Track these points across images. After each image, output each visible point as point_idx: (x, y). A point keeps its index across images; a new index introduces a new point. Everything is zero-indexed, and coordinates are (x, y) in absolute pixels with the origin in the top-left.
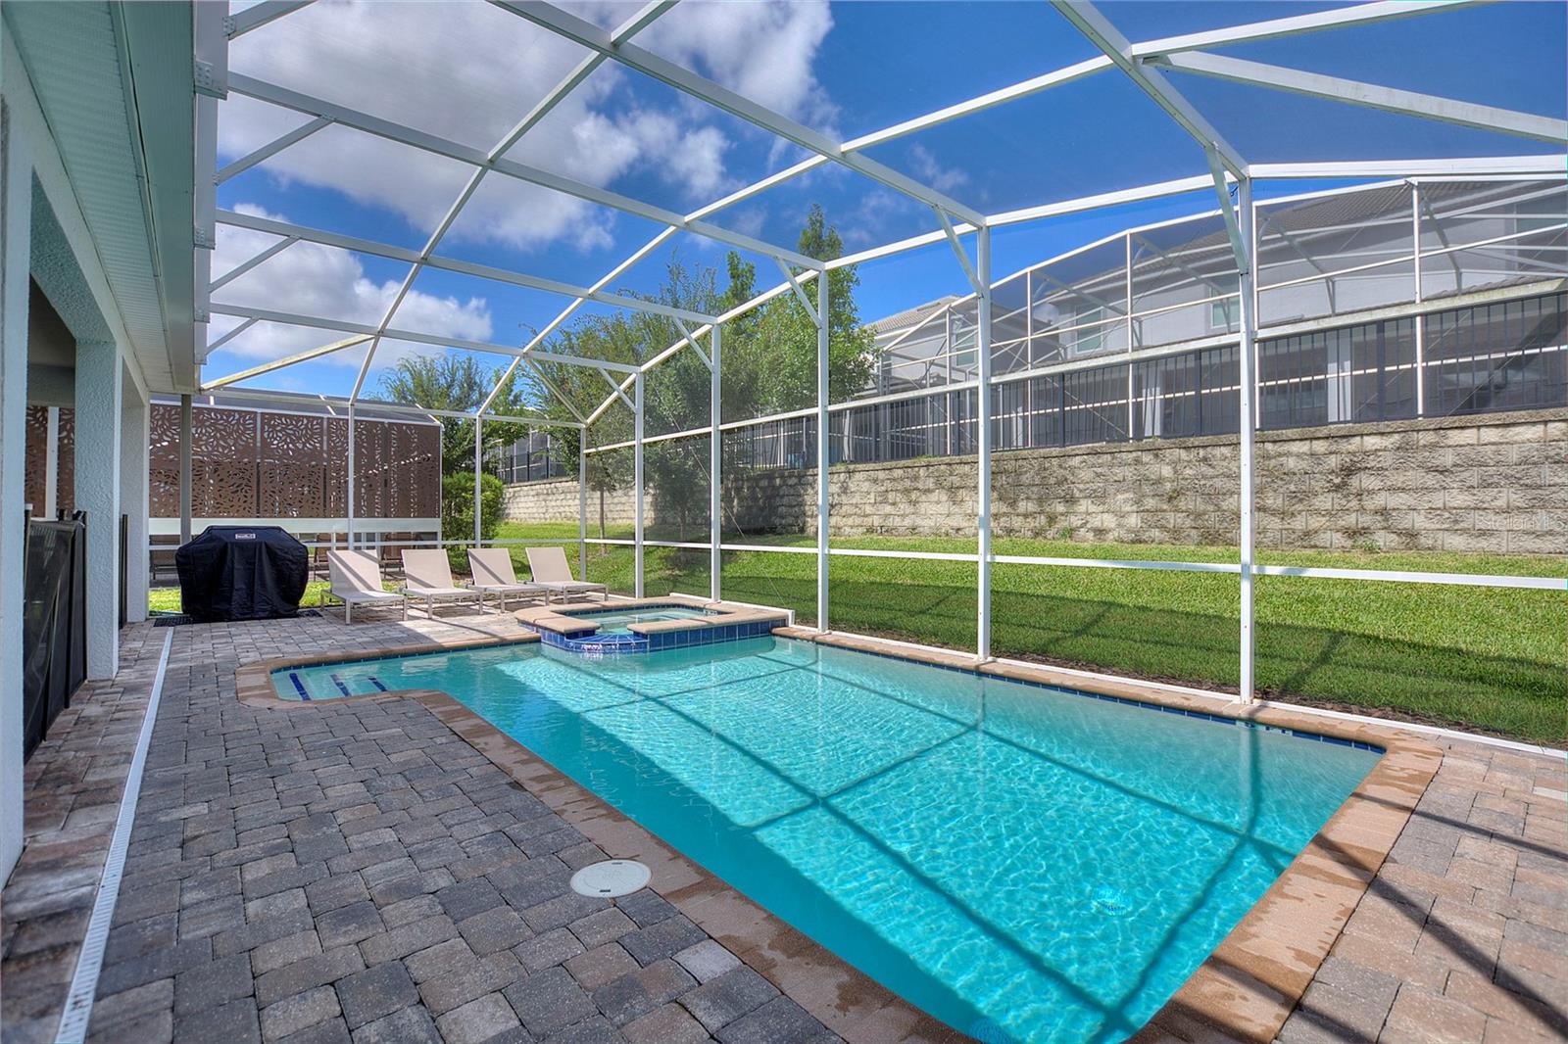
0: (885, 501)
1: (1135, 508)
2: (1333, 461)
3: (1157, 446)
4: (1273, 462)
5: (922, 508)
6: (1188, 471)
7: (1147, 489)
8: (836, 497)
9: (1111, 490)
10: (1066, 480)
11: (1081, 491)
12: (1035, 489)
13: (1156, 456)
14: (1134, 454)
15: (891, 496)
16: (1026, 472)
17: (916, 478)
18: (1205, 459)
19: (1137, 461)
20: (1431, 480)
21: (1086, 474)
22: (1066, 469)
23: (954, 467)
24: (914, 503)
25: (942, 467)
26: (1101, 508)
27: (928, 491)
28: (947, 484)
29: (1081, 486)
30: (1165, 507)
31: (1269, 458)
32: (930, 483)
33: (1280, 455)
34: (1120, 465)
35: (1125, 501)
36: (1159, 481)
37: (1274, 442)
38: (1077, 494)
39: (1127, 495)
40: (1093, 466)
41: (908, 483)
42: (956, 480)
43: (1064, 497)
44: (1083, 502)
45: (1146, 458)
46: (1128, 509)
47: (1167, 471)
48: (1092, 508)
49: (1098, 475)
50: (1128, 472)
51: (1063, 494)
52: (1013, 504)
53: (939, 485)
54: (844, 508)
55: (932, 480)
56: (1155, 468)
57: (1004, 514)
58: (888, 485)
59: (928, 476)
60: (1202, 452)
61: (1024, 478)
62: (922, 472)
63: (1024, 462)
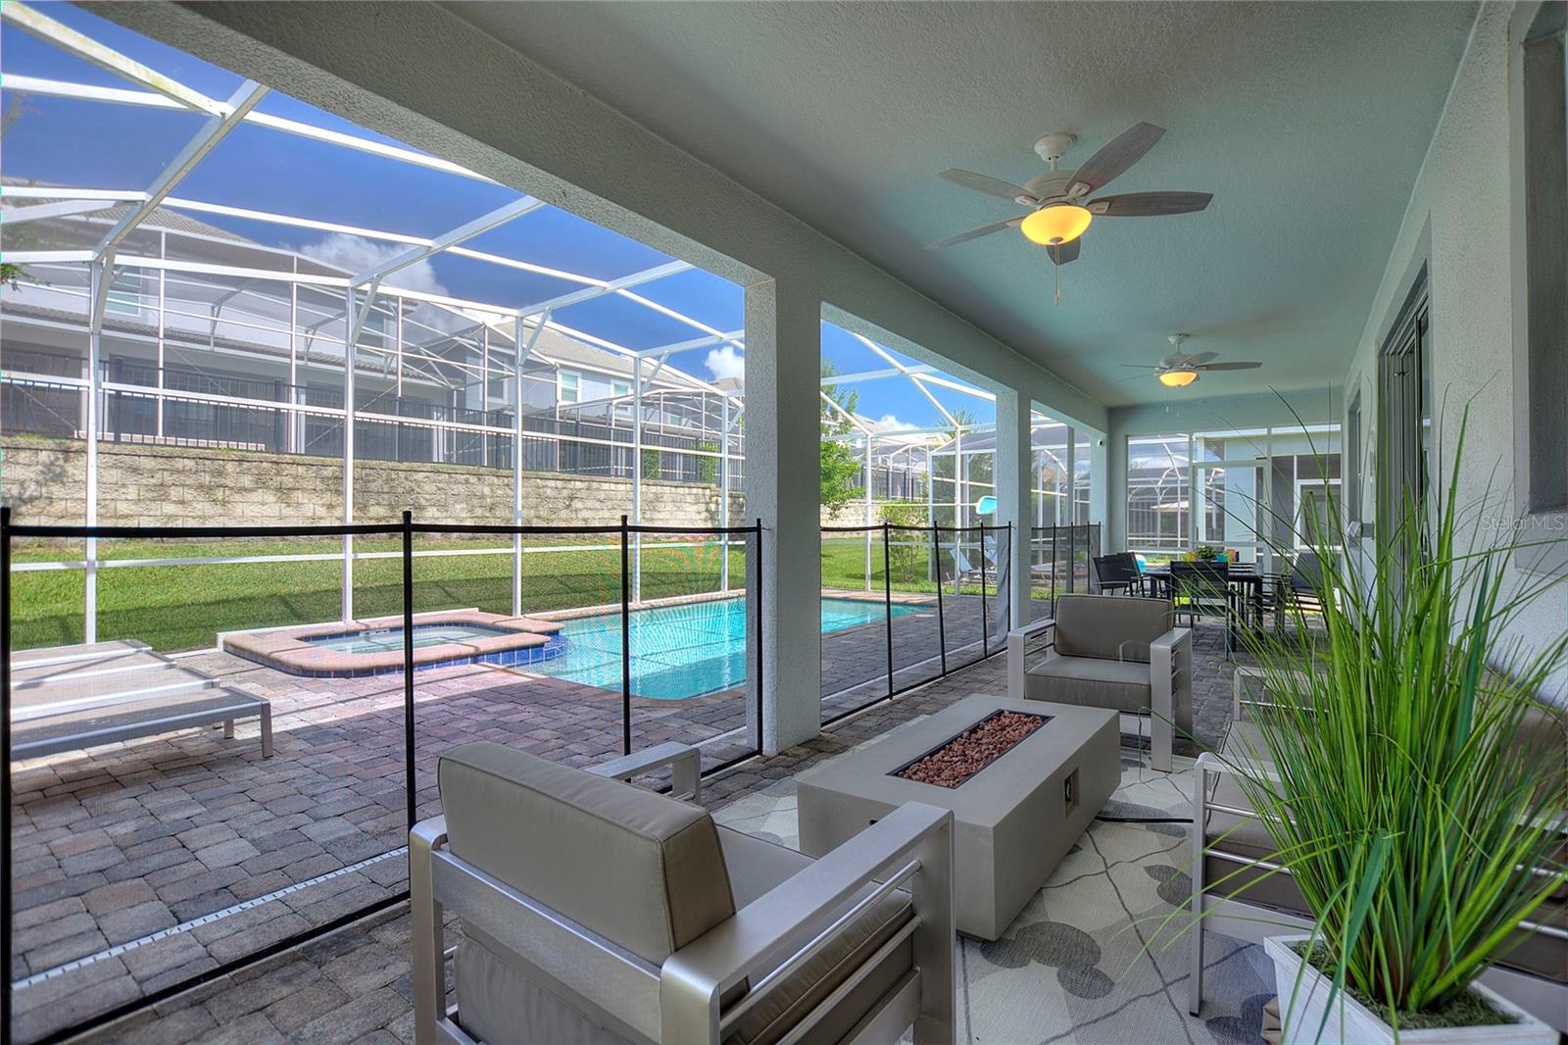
0: (165, 498)
1: (469, 515)
2: (565, 493)
3: (480, 472)
4: (541, 491)
5: (238, 509)
6: (499, 492)
7: (475, 502)
8: (33, 487)
9: (451, 501)
10: (413, 490)
11: (427, 500)
12: (386, 496)
13: (479, 479)
14: (465, 476)
15: (174, 493)
16: (374, 481)
17: (220, 473)
18: (508, 485)
19: (467, 481)
20: (598, 505)
21: (429, 487)
22: (411, 481)
23: (283, 466)
24: (224, 503)
25: (265, 464)
26: (444, 514)
27: (242, 490)
28: (274, 483)
29: (428, 497)
30: (488, 515)
31: (539, 488)
32: (247, 481)
33: (543, 487)
34: (456, 483)
35: (462, 510)
36: (483, 497)
37: (541, 479)
38: (423, 502)
39: (462, 505)
40: (435, 481)
41: (207, 479)
42: (288, 482)
44: (429, 509)
45: (473, 479)
46: (464, 515)
47: (487, 491)
50: (461, 489)
51: (412, 502)
53: (261, 483)
54: (58, 507)
55: (250, 477)
56: (479, 487)
58: (168, 478)
59: (241, 472)
60: (506, 480)
61: (373, 486)
62: (230, 467)
63: (372, 472)
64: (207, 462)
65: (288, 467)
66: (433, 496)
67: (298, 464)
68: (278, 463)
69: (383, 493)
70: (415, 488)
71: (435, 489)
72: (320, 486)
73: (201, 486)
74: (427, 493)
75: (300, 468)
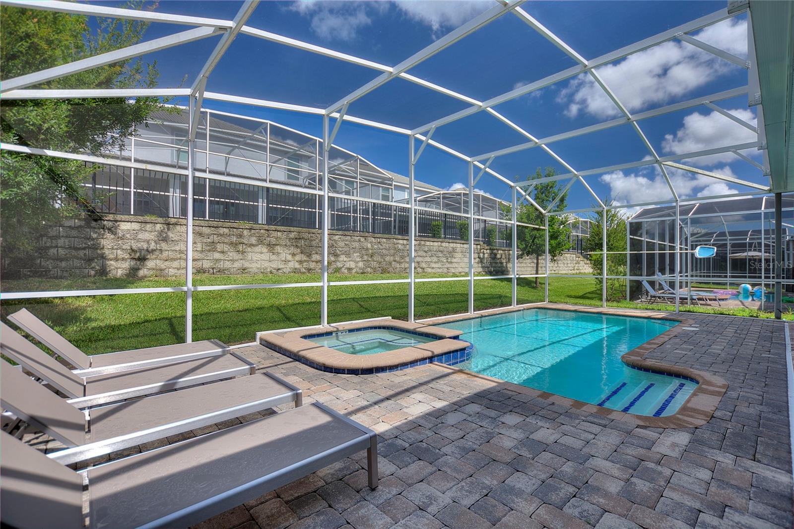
0: (214, 250)
1: (361, 259)
3: (366, 235)
4: (396, 246)
5: (249, 256)
6: (375, 246)
7: (364, 252)
8: (153, 244)
9: (352, 251)
10: (333, 246)
11: (340, 251)
13: (365, 239)
14: (358, 237)
15: (219, 247)
17: (241, 236)
18: (379, 242)
19: (359, 241)
20: (424, 254)
21: (341, 244)
22: (332, 240)
23: (271, 232)
24: (243, 252)
25: (261, 231)
26: (349, 259)
27: (252, 245)
28: (266, 242)
29: (341, 249)
30: (370, 259)
32: (253, 240)
33: (397, 244)
34: (354, 241)
35: (357, 256)
36: (367, 249)
37: (396, 239)
38: (339, 253)
39: (357, 254)
41: (234, 239)
42: (273, 241)
43: (333, 254)
44: (341, 256)
45: (362, 239)
46: (358, 260)
47: (369, 246)
48: (345, 259)
49: (346, 245)
50: (356, 245)
51: (333, 252)
52: (309, 256)
53: (260, 242)
54: (165, 254)
55: (255, 238)
56: (365, 244)
57: (305, 261)
58: (216, 239)
59: (251, 235)
61: (314, 243)
62: (246, 232)
63: (313, 235)
64: (235, 230)
65: (273, 232)
66: (343, 249)
67: (278, 231)
68: (268, 230)
69: (319, 247)
70: (334, 244)
71: (344, 244)
72: (289, 243)
73: (231, 243)
74: (340, 247)
75: (279, 233)
